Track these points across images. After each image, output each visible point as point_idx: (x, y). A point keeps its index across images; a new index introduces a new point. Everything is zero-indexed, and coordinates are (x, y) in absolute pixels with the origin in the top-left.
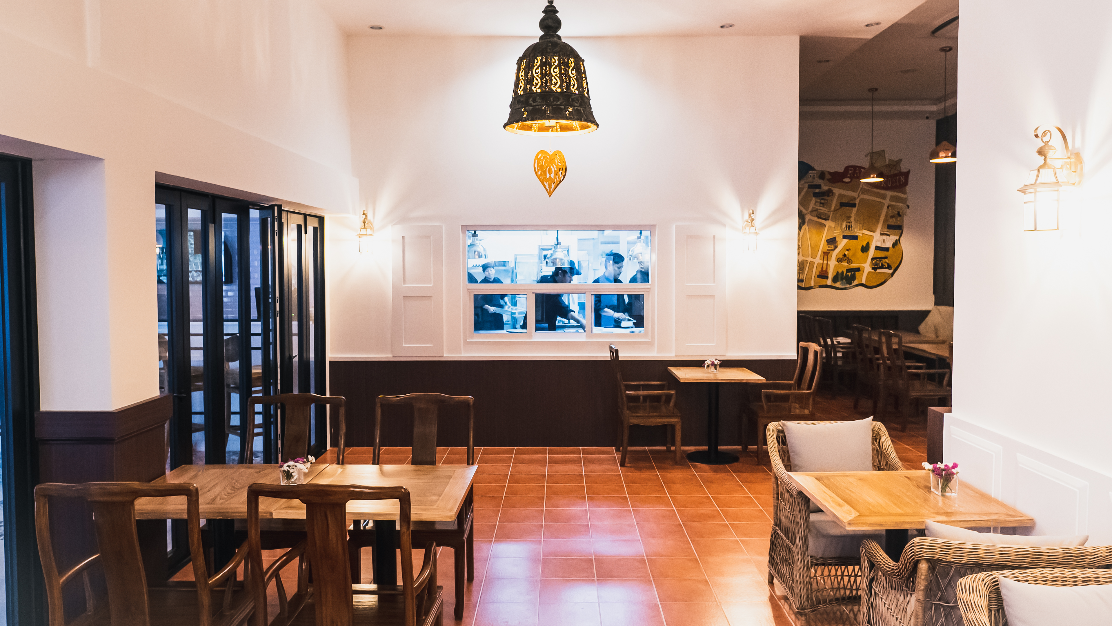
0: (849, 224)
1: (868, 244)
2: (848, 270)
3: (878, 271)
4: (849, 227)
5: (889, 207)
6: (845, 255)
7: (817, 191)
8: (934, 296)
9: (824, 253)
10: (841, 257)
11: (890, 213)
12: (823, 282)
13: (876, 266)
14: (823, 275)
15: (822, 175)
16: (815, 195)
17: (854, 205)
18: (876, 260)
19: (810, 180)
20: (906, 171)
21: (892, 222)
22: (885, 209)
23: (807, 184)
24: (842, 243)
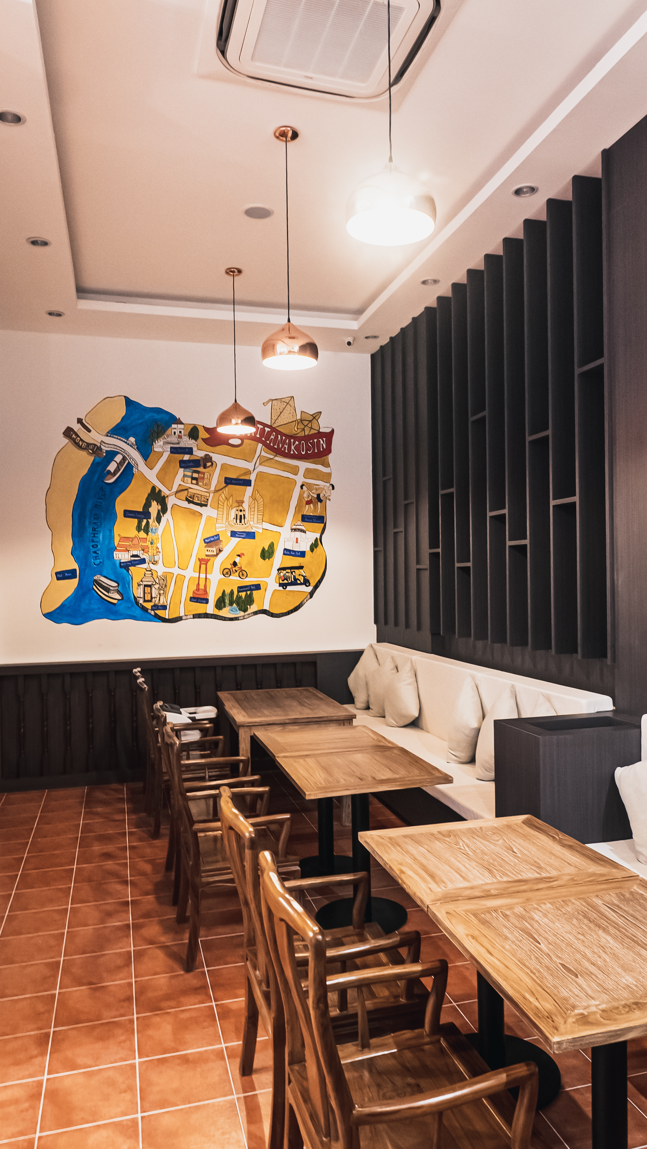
0: (242, 513)
1: (272, 546)
2: (241, 589)
3: (289, 588)
4: (241, 519)
5: (304, 487)
6: (235, 564)
7: (186, 457)
8: (375, 627)
9: (200, 560)
10: (229, 567)
11: (305, 495)
12: (200, 608)
13: (286, 581)
14: (199, 598)
15: (194, 433)
16: (183, 464)
17: (248, 483)
18: (285, 572)
19: (174, 439)
20: (328, 430)
21: (308, 510)
22: (297, 490)
23: (169, 446)
24: (230, 545)
